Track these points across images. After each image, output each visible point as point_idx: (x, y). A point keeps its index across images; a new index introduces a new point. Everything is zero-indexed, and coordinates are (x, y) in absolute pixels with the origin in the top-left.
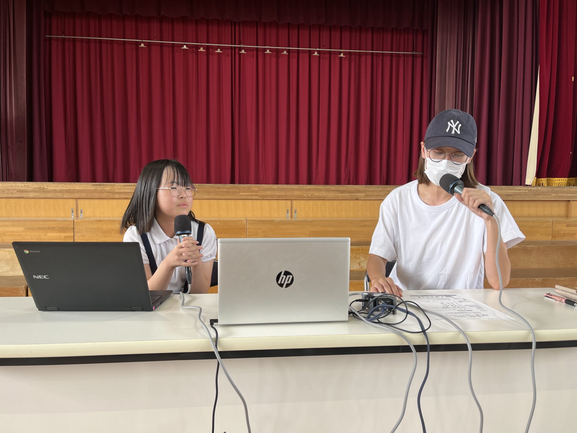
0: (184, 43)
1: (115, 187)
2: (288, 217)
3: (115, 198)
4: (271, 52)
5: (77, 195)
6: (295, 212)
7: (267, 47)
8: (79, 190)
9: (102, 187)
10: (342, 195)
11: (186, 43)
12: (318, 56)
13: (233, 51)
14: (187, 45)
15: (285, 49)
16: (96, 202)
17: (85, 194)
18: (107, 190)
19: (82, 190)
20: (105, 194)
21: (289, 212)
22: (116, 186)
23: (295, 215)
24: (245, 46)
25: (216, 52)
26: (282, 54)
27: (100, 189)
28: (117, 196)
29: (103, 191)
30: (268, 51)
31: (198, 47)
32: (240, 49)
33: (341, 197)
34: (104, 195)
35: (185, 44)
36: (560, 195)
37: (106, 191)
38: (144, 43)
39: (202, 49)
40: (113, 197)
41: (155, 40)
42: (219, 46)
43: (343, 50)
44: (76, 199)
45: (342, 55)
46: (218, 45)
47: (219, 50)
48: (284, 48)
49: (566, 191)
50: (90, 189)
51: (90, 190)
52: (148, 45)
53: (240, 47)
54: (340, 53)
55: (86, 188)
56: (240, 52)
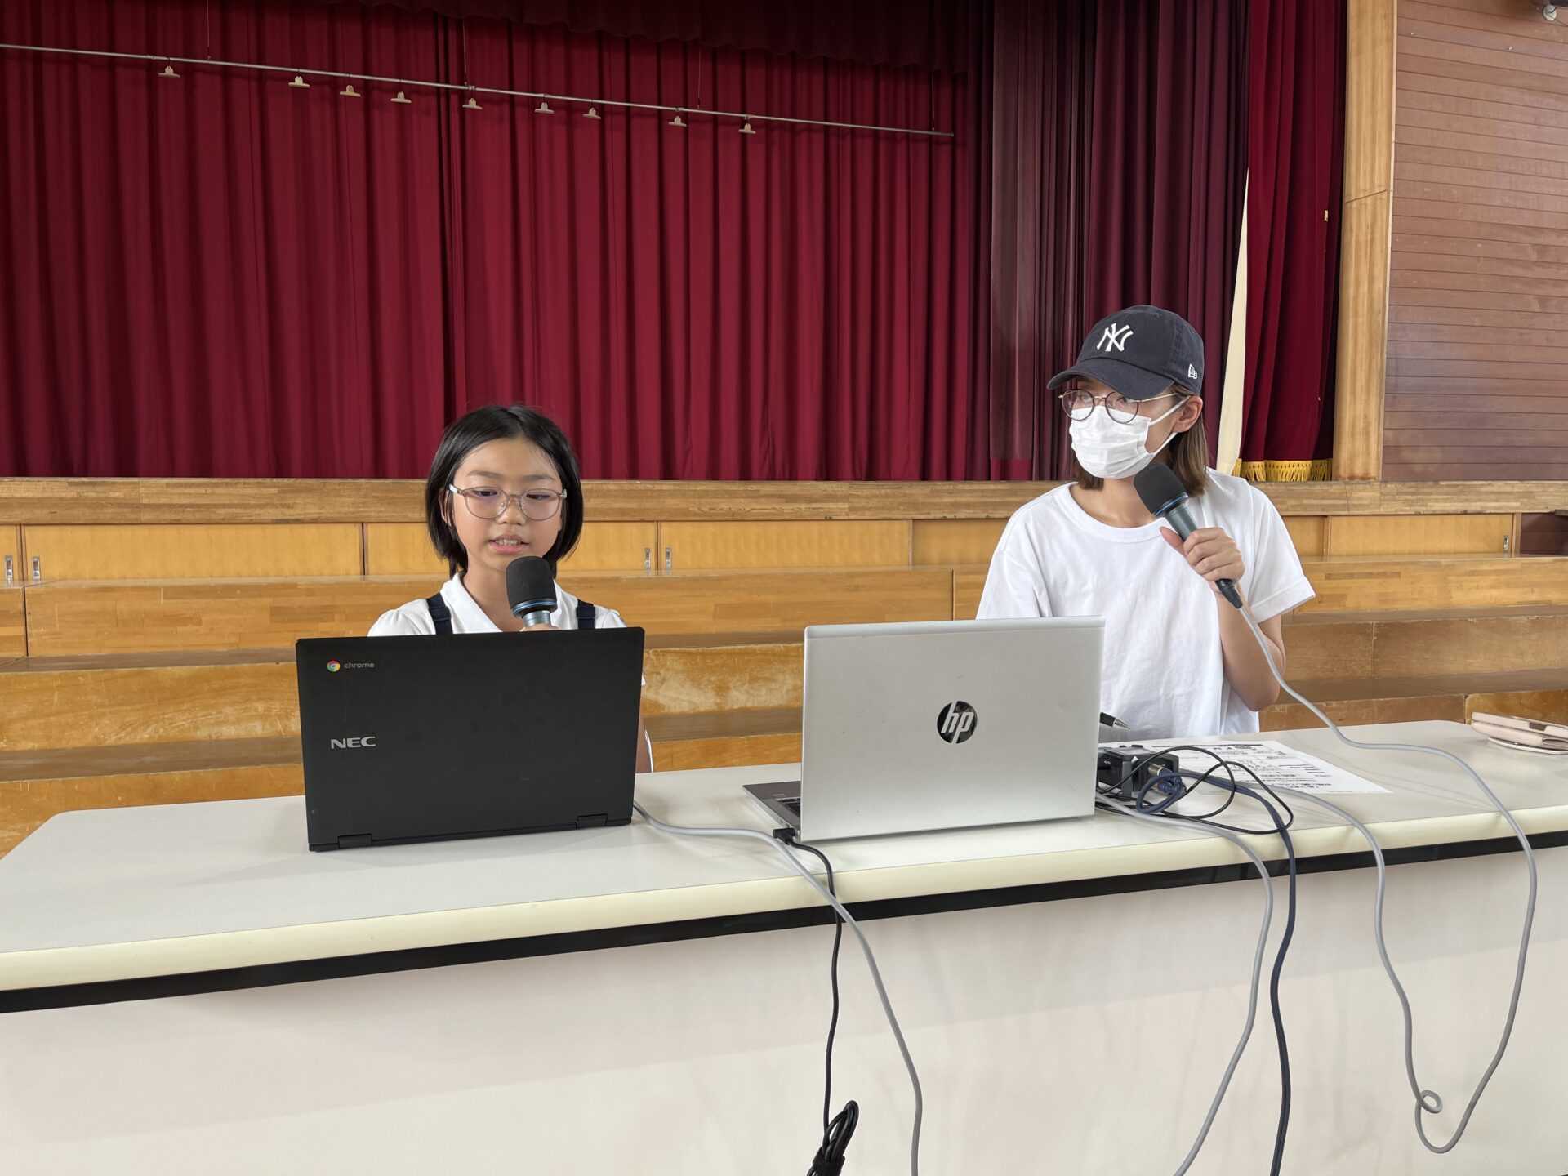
0: (296, 70)
1: (142, 490)
2: (649, 569)
3: (143, 521)
4: (551, 111)
5: (21, 515)
6: (668, 553)
7: (542, 95)
8: (28, 499)
9: (98, 488)
10: (791, 508)
11: (301, 71)
12: (684, 127)
13: (443, 100)
14: (305, 78)
15: (592, 105)
16: (83, 533)
17: (46, 511)
18: (115, 499)
19: (38, 499)
20: (110, 510)
21: (652, 554)
22: (145, 487)
23: (668, 562)
24: (478, 89)
25: (393, 100)
26: (585, 118)
27: (93, 495)
28: (146, 516)
29: (103, 502)
30: (544, 108)
31: (337, 85)
32: (463, 96)
33: (788, 513)
34: (109, 513)
35: (299, 74)
36: (1305, 501)
37: (112, 501)
38: (174, 65)
39: (349, 91)
40: (137, 520)
41: (206, 59)
42: (400, 83)
43: (750, 116)
44: (18, 527)
45: (747, 129)
46: (398, 81)
47: (401, 94)
48: (590, 101)
49: (1320, 492)
50: (63, 495)
51: (61, 499)
52: (186, 71)
53: (462, 91)
54: (743, 123)
55: (48, 495)
56: (464, 106)
